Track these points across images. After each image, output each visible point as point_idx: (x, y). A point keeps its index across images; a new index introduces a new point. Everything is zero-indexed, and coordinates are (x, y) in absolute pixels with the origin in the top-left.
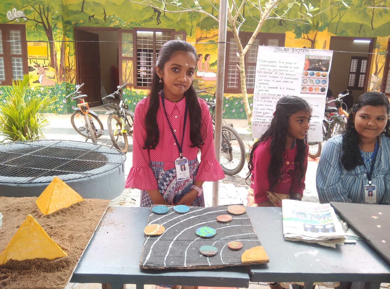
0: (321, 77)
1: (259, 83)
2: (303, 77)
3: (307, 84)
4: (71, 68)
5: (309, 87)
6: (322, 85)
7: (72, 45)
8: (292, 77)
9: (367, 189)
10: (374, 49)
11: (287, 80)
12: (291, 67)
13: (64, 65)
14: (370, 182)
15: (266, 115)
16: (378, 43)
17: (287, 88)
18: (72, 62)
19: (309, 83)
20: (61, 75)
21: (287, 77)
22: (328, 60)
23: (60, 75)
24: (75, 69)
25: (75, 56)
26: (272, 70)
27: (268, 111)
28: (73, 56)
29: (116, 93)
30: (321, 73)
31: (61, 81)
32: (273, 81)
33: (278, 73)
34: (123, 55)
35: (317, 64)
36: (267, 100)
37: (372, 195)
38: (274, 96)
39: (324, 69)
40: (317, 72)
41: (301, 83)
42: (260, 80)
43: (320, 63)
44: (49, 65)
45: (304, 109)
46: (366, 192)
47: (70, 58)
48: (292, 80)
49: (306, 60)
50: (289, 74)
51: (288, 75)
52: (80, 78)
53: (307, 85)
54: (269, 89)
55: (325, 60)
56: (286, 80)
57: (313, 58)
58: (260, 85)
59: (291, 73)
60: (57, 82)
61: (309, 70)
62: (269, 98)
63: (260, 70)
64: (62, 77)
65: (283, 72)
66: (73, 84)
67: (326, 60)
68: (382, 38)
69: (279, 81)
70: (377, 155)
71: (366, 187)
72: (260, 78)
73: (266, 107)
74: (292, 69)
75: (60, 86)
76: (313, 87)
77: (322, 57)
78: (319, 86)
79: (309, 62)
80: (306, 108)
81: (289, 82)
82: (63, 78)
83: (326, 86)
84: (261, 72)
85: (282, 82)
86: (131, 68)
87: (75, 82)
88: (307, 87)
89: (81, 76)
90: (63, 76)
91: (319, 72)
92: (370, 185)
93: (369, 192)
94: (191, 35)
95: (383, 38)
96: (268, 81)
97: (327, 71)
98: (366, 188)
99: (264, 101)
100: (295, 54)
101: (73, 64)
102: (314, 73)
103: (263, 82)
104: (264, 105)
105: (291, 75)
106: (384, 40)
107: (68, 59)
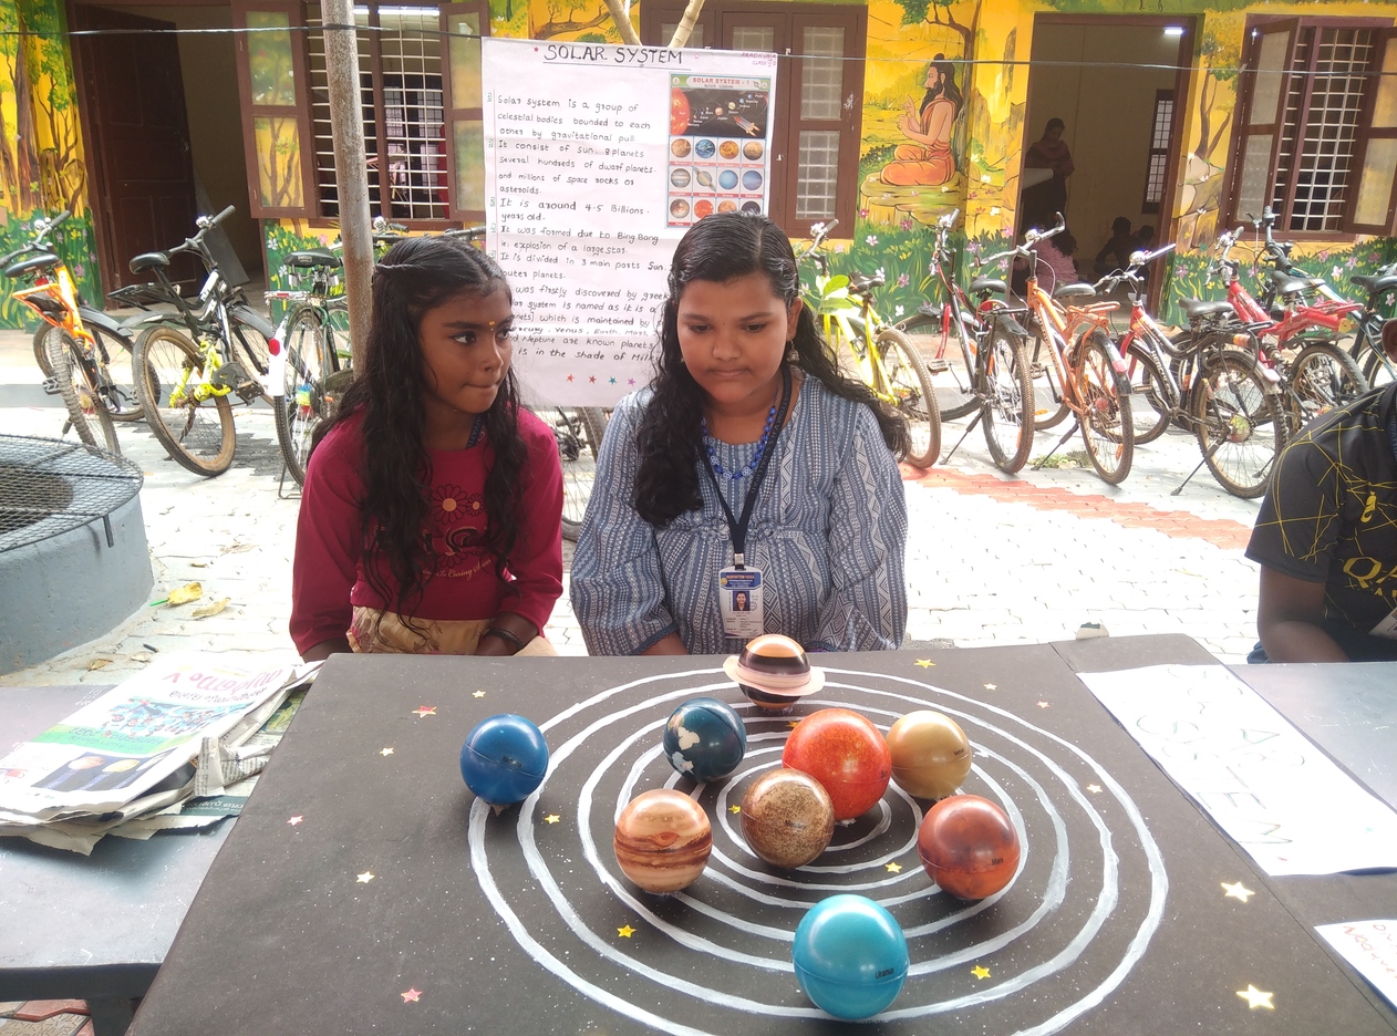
0: (741, 159)
1: (502, 189)
2: (672, 163)
3: (688, 189)
4: (63, 154)
5: (697, 199)
6: (745, 191)
7: (60, 66)
8: (628, 161)
9: (728, 585)
10: (1194, 57)
11: (612, 174)
12: (619, 124)
13: (33, 142)
14: (739, 558)
15: (539, 311)
16: (1208, 36)
17: (614, 207)
18: (67, 133)
19: (694, 187)
20: (24, 182)
21: (610, 160)
22: (759, 93)
23: (21, 184)
24: (83, 160)
25: (77, 110)
26: (547, 135)
27: (547, 297)
28: (69, 107)
29: (190, 245)
30: (741, 143)
31: (29, 206)
32: (556, 179)
33: (574, 148)
34: (259, 98)
35: (719, 111)
36: (540, 253)
37: (747, 607)
38: (566, 239)
39: (749, 127)
40: (722, 140)
41: (665, 186)
42: (501, 176)
43: (732, 105)
45: (470, 287)
46: (726, 596)
47: (59, 118)
48: (631, 175)
49: (675, 93)
50: (614, 152)
51: (611, 152)
52: (102, 193)
53: (688, 194)
54: (545, 212)
55: (748, 93)
56: (605, 174)
57: (701, 86)
58: (502, 195)
59: (624, 147)
60: (11, 211)
61: (690, 131)
62: (546, 246)
63: (499, 136)
64: (32, 191)
65: (590, 142)
66: (76, 215)
67: (753, 93)
68: (1221, 17)
69: (579, 180)
70: (771, 454)
71: (724, 575)
72: (505, 168)
73: (539, 283)
74: (626, 131)
75: (25, 223)
76: (711, 200)
77: (738, 82)
78: (736, 196)
79: (686, 102)
80: (478, 282)
81: (621, 182)
82: (36, 193)
83: (760, 196)
84: (503, 144)
85: (591, 181)
86: (293, 148)
87: (86, 209)
88: (688, 199)
89: (107, 184)
90: (34, 186)
91: (731, 143)
92: (739, 567)
93: (736, 594)
94: (509, 16)
95: (1226, 15)
96: (534, 178)
97: (761, 134)
98: (725, 580)
99: (530, 259)
100: (630, 70)
101: (71, 140)
102: (712, 144)
103: (515, 182)
104: (530, 275)
105: (623, 154)
106: (1232, 22)
107: (49, 120)
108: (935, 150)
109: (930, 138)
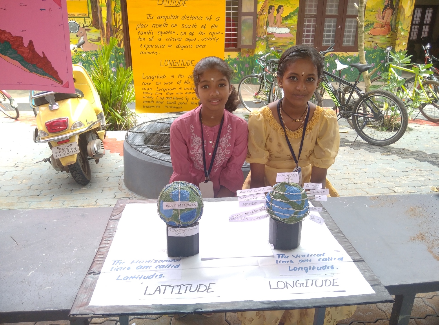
4: (118, 27)
13: (111, 24)
18: (119, 20)
23: (107, 37)
44: (90, 24)
47: (117, 15)
52: (127, 40)
66: (121, 47)
101: (120, 23)
107: (114, 16)
108: (386, 24)
109: (384, 21)
